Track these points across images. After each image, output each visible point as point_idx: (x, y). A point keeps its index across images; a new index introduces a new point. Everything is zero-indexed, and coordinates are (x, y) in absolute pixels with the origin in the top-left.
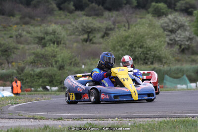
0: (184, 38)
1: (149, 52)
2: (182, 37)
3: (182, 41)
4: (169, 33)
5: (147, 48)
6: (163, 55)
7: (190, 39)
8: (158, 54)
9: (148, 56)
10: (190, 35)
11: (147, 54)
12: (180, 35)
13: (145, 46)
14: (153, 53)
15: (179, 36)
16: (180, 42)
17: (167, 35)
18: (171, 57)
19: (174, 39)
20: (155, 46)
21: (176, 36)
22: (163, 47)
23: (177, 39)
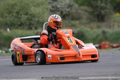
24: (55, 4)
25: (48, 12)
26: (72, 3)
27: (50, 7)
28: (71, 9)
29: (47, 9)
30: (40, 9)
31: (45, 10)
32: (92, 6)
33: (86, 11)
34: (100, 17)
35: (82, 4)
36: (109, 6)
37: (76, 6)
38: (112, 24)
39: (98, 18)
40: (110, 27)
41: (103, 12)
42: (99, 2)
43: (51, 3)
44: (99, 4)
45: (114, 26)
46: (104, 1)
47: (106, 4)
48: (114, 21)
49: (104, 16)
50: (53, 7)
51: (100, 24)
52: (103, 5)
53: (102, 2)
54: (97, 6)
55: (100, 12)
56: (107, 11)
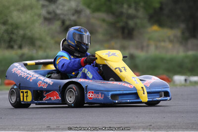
0: (69, 10)
1: (15, 31)
2: (66, 8)
3: (65, 15)
4: (46, 3)
5: (12, 24)
6: (37, 36)
7: (77, 12)
8: (29, 34)
9: (14, 37)
10: (77, 6)
11: (12, 33)
12: (64, 5)
13: (10, 21)
14: (21, 32)
15: (61, 7)
16: (62, 17)
17: (43, 6)
18: (48, 39)
19: (54, 12)
20: (25, 23)
21: (57, 8)
22: (37, 25)
23: (58, 12)
24: (52, 7)
25: (41, 20)
26: (81, 7)
27: (44, 12)
28: (79, 17)
29: (39, 16)
30: (28, 16)
31: (36, 18)
32: (113, 13)
33: (104, 20)
34: (126, 31)
35: (97, 10)
36: (141, 13)
37: (88, 12)
38: (145, 44)
39: (123, 32)
40: (142, 48)
41: (131, 23)
42: (125, 6)
43: (47, 6)
44: (124, 11)
45: (148, 46)
46: (133, 5)
47: (136, 10)
48: (149, 39)
49: (133, 29)
50: (49, 13)
51: (126, 43)
52: (132, 11)
53: (130, 6)
54: (121, 14)
55: (126, 23)
56: (138, 21)
